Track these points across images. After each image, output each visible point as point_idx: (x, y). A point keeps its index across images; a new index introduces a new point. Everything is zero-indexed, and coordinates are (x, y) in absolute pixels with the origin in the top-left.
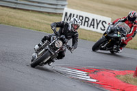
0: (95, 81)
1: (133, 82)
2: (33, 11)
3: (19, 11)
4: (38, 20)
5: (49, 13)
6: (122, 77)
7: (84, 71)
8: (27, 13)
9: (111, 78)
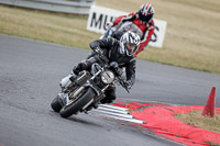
0: (141, 122)
1: (201, 124)
2: (40, 11)
3: (18, 11)
4: (49, 25)
5: (66, 14)
6: (184, 116)
7: (124, 107)
8: (31, 14)
9: (167, 119)
